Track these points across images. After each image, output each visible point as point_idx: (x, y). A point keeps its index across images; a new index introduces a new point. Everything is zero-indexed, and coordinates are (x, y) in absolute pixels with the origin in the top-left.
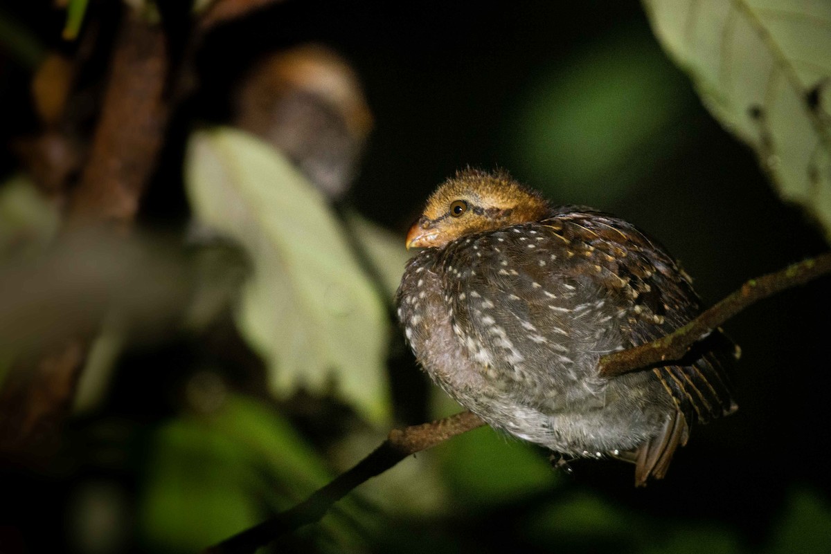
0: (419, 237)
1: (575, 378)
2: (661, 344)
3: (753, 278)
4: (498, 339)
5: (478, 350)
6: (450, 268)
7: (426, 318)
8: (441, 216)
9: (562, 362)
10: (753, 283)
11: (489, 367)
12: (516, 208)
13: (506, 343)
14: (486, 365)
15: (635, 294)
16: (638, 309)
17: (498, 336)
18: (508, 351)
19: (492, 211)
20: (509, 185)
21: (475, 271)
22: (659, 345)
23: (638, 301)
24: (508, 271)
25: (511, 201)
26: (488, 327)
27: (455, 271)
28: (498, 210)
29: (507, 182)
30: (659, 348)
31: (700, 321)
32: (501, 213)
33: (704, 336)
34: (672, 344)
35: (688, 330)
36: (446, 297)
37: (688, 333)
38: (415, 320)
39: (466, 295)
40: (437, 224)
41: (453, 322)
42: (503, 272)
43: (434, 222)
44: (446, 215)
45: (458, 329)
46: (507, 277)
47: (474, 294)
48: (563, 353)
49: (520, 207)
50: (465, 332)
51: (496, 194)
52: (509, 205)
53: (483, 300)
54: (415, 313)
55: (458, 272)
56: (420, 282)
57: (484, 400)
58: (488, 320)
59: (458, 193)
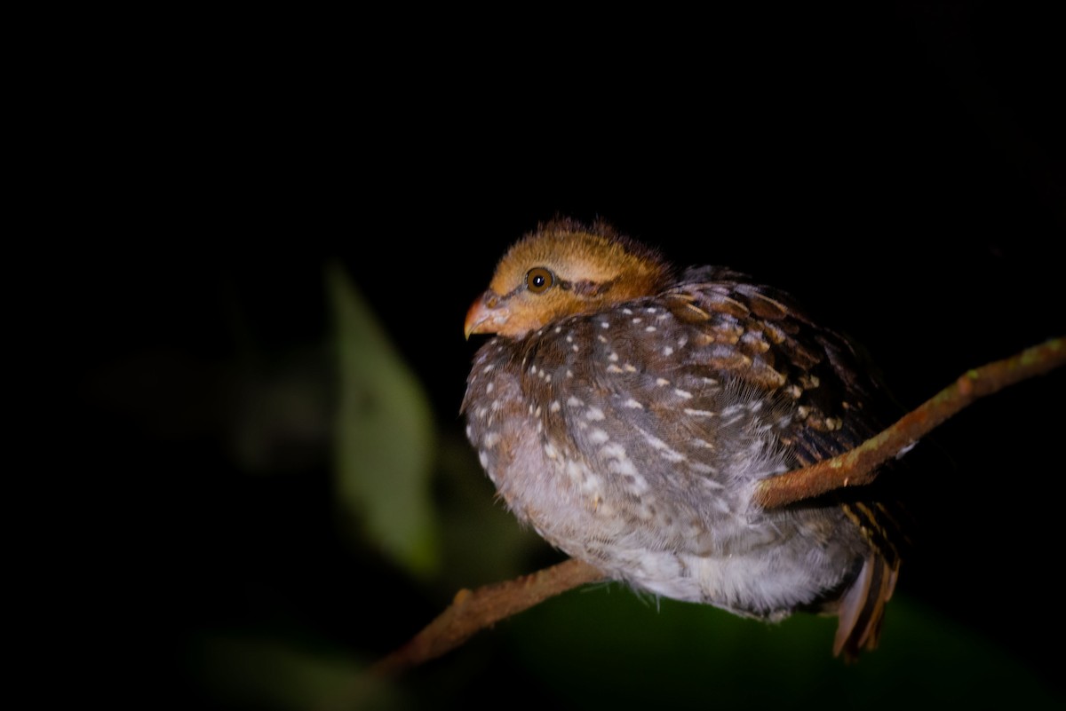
0: (482, 320)
1: (726, 510)
2: (843, 463)
3: (974, 366)
4: (615, 462)
5: (584, 478)
6: (534, 369)
7: (504, 436)
8: (512, 289)
9: (707, 488)
10: (973, 374)
11: (600, 500)
12: (618, 279)
13: (627, 468)
14: (596, 499)
15: (797, 392)
16: (802, 411)
17: (614, 459)
18: (630, 479)
19: (583, 286)
20: (610, 245)
21: (572, 370)
22: (840, 464)
23: (803, 401)
24: (620, 367)
25: (611, 270)
26: (598, 447)
27: (542, 374)
28: (592, 284)
29: (607, 241)
30: (840, 469)
31: (899, 429)
32: (595, 289)
33: (905, 450)
34: (858, 463)
35: (881, 443)
36: (531, 408)
37: (880, 448)
38: (490, 440)
39: (561, 404)
40: (507, 302)
41: (544, 441)
42: (613, 369)
43: (504, 298)
44: (520, 288)
45: (551, 450)
46: (620, 375)
47: (573, 401)
48: (709, 476)
49: (623, 278)
50: (563, 453)
51: (589, 259)
52: (609, 276)
53: (586, 409)
54: (489, 430)
55: (546, 374)
56: (490, 387)
57: (595, 545)
58: (599, 436)
59: (537, 257)
